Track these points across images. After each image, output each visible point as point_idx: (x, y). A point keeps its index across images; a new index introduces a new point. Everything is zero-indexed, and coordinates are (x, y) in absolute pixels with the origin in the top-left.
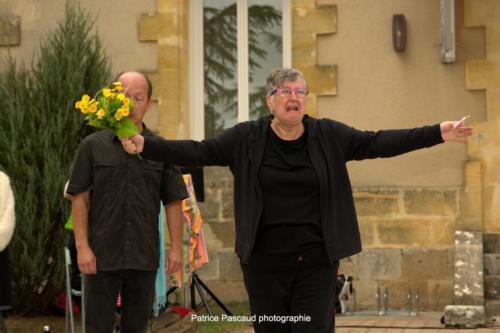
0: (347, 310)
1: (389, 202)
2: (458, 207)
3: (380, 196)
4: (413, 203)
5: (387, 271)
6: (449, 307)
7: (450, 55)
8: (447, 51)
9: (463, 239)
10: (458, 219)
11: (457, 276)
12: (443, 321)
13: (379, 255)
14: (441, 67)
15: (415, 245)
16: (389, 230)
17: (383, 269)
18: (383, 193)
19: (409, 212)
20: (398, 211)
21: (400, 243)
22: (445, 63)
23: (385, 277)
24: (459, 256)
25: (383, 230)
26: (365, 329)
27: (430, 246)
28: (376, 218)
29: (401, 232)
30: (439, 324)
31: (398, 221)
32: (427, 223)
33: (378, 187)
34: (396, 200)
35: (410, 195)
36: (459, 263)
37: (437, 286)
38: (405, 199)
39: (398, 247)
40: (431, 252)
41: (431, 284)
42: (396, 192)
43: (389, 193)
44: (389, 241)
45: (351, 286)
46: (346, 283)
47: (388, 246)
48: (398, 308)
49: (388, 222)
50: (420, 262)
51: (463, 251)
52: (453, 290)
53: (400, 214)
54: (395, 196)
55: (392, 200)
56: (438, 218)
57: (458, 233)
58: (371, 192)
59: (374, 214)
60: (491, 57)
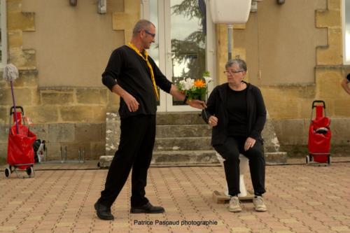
0: (43, 160)
1: (67, 96)
2: (108, 98)
3: (61, 92)
4: (82, 97)
5: (66, 137)
6: (102, 157)
7: (104, 9)
8: (101, 6)
9: (111, 117)
10: (108, 106)
11: (107, 139)
12: (99, 165)
13: (62, 128)
14: (98, 16)
15: (83, 121)
16: (67, 112)
17: (64, 136)
18: (64, 91)
19: (79, 102)
20: (73, 101)
21: (74, 120)
22: (101, 14)
23: (65, 141)
24: (108, 127)
25: (63, 113)
26: (52, 171)
27: (92, 122)
28: (60, 106)
29: (74, 113)
30: (96, 167)
31: (72, 107)
32: (90, 108)
33: (61, 87)
34: (72, 95)
35: (80, 91)
36: (108, 132)
37: (96, 145)
38: (77, 94)
39: (73, 122)
40: (92, 125)
41: (92, 144)
42: (72, 90)
43: (67, 90)
44: (67, 119)
45: (44, 146)
46: (42, 145)
47: (67, 122)
48: (73, 159)
49: (67, 108)
50: (86, 131)
51: (110, 124)
52: (105, 147)
53: (74, 103)
54: (71, 92)
55: (69, 94)
56: (97, 105)
57: (108, 114)
58: (56, 90)
59: (58, 103)
60: (127, 11)
